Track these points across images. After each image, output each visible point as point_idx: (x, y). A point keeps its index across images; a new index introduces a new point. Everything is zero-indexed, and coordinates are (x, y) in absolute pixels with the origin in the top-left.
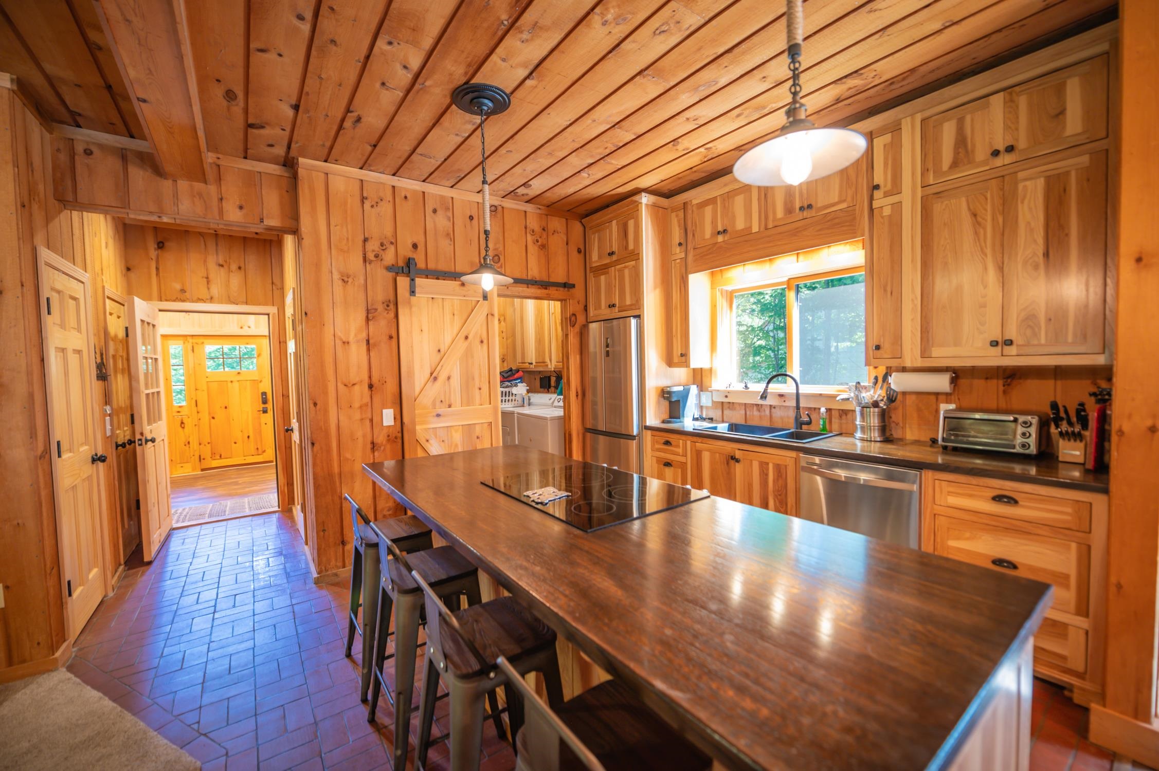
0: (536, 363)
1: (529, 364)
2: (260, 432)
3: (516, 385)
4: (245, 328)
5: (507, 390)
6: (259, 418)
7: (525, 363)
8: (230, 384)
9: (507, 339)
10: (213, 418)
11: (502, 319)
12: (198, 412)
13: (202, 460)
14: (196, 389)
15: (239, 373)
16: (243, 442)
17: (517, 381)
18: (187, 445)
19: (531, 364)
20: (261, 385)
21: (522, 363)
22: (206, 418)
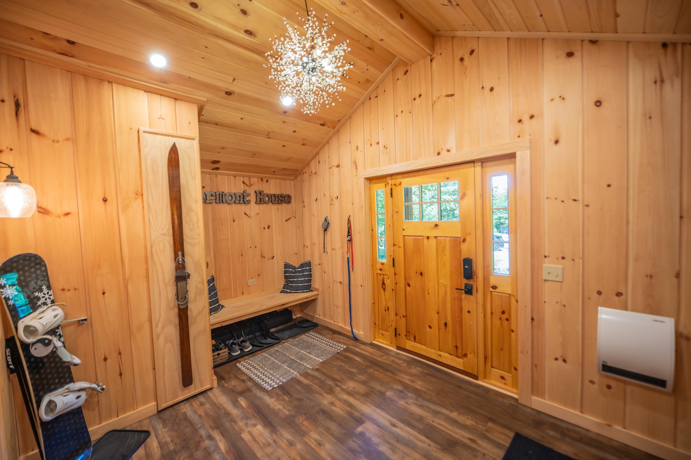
2: (461, 321)
4: (444, 153)
6: (461, 300)
8: (426, 240)
10: (409, 285)
12: (395, 274)
13: (398, 335)
14: (394, 245)
15: (436, 225)
16: (439, 329)
18: (387, 311)
20: (464, 246)
22: (402, 284)
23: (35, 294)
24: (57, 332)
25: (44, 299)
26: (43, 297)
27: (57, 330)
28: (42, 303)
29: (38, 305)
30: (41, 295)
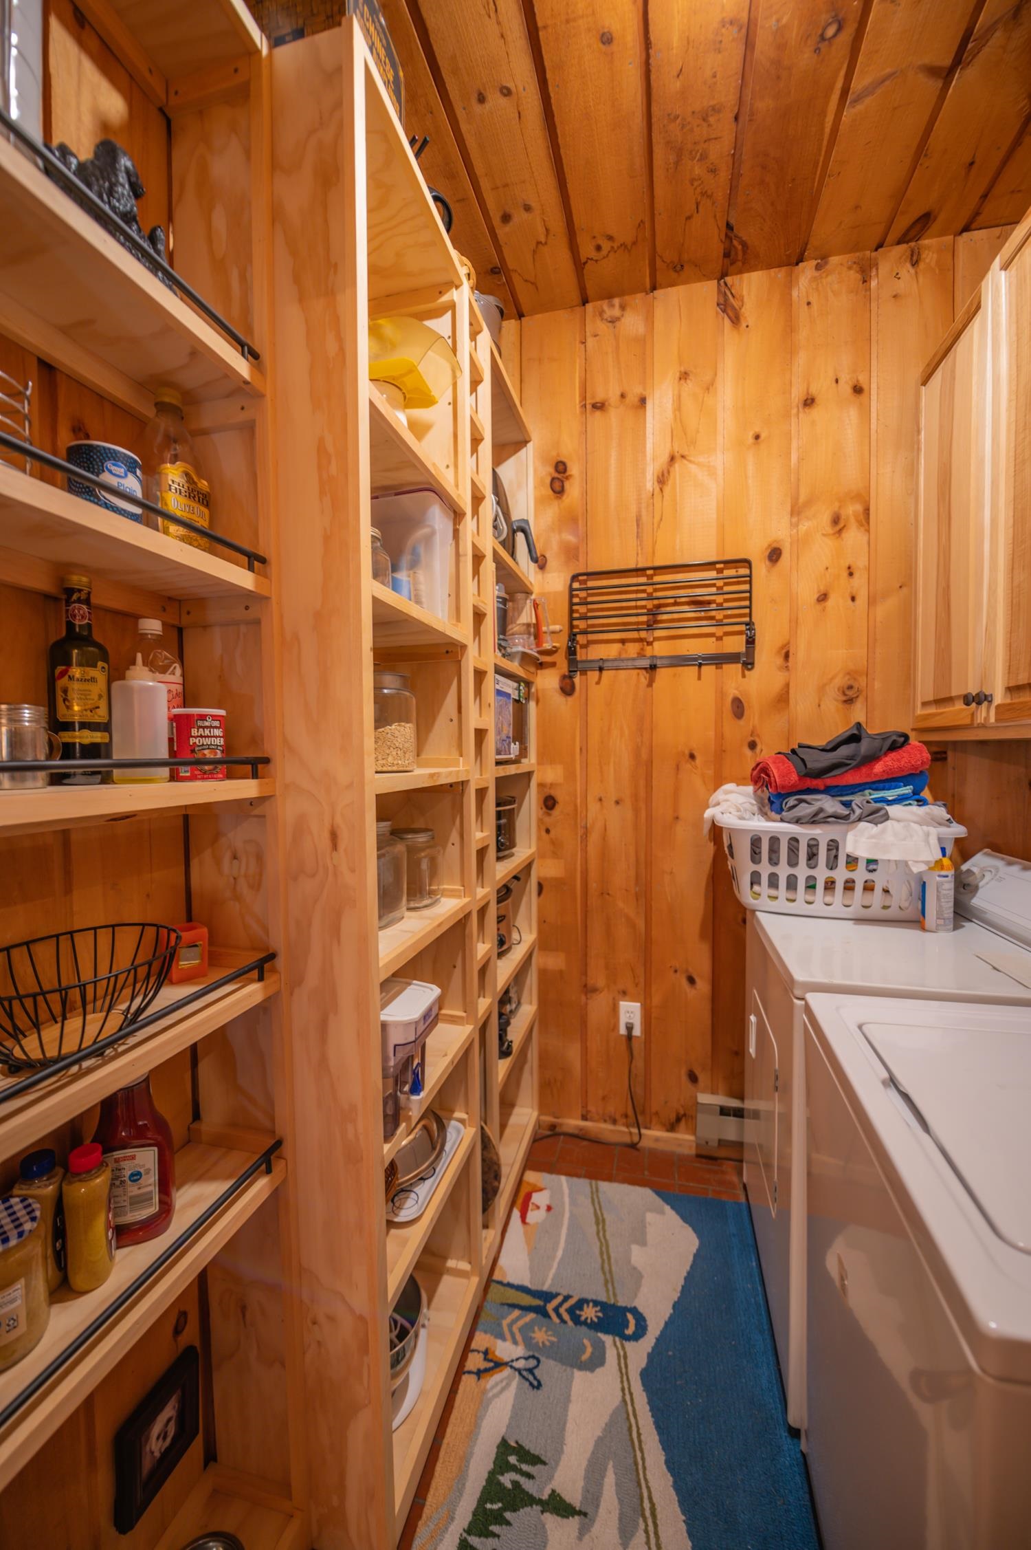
0: (1010, 690)
1: (968, 699)
3: (875, 815)
5: (822, 833)
7: (949, 700)
9: (872, 601)
11: (852, 510)
17: (890, 794)
19: (981, 699)
21: (938, 702)
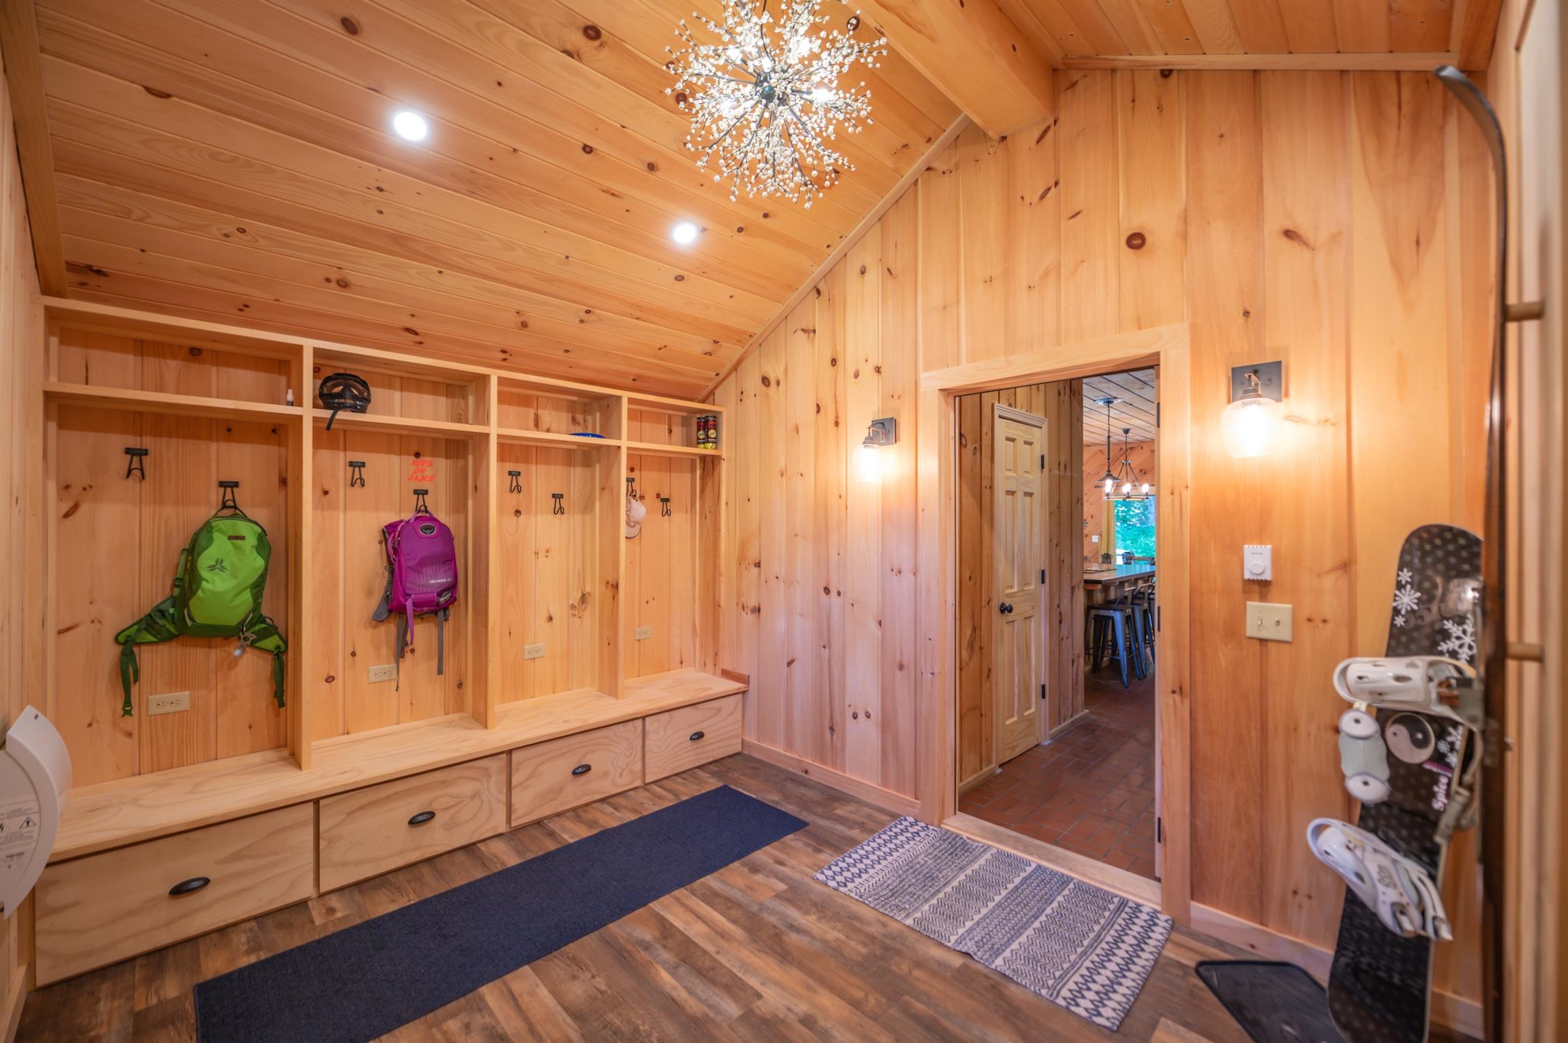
23: (1445, 622)
24: (1450, 734)
25: (1457, 643)
26: (1458, 638)
27: (1451, 730)
28: (1451, 649)
29: (1440, 648)
30: (1455, 630)
